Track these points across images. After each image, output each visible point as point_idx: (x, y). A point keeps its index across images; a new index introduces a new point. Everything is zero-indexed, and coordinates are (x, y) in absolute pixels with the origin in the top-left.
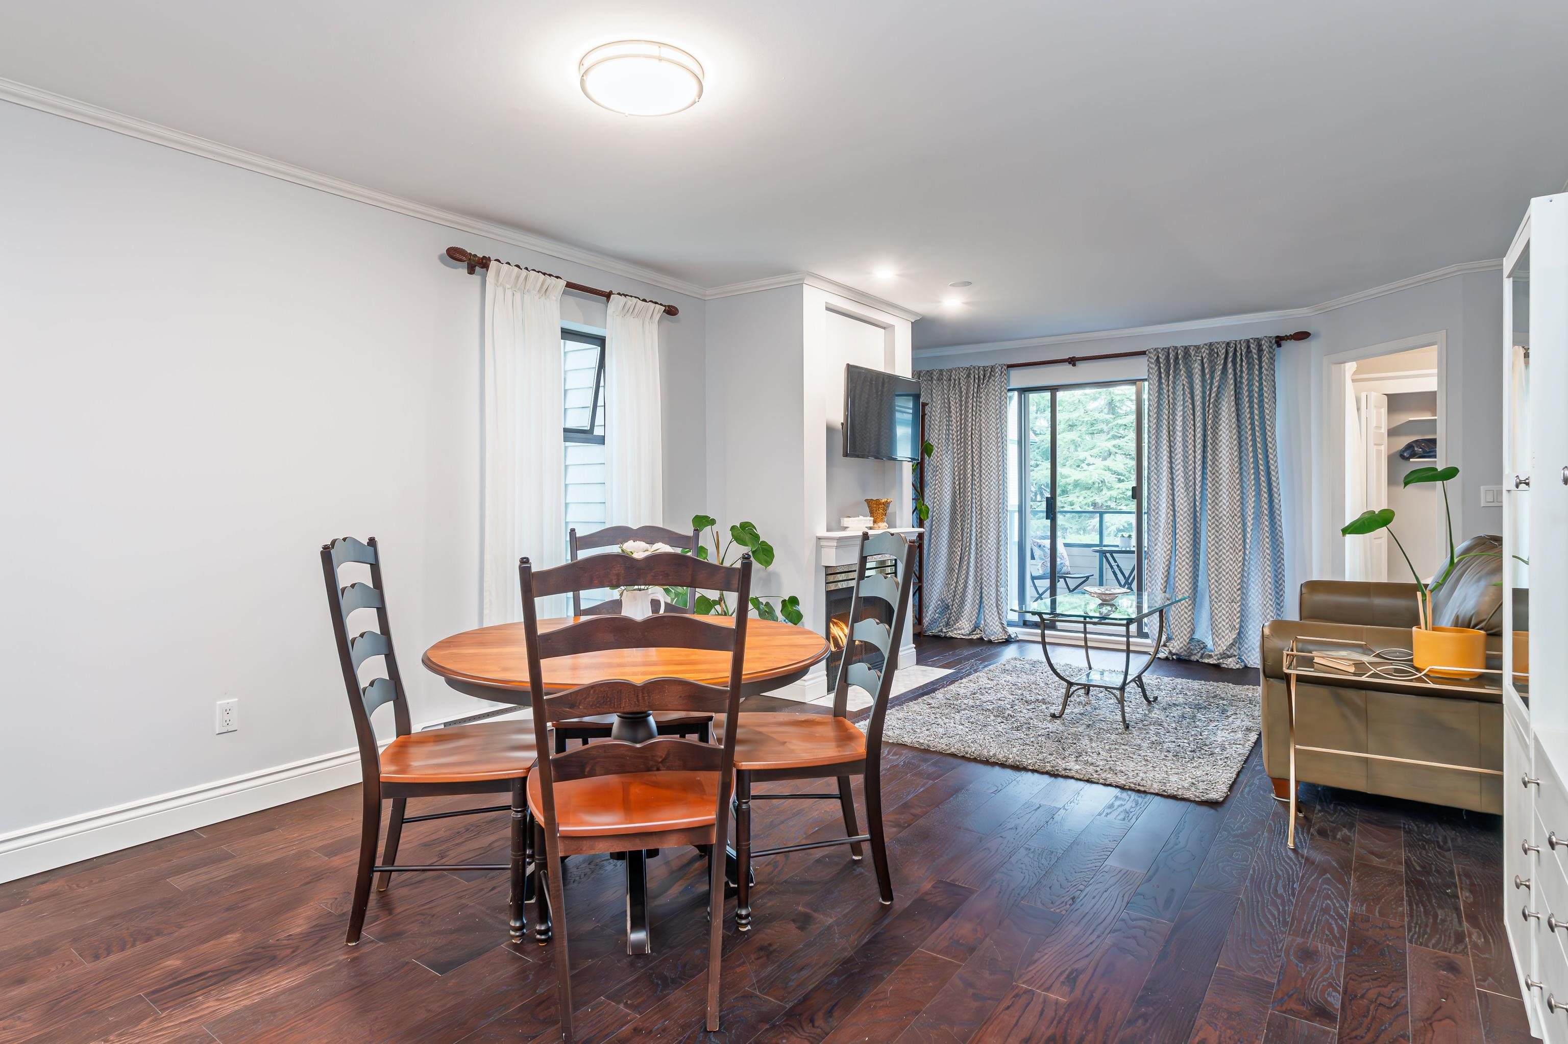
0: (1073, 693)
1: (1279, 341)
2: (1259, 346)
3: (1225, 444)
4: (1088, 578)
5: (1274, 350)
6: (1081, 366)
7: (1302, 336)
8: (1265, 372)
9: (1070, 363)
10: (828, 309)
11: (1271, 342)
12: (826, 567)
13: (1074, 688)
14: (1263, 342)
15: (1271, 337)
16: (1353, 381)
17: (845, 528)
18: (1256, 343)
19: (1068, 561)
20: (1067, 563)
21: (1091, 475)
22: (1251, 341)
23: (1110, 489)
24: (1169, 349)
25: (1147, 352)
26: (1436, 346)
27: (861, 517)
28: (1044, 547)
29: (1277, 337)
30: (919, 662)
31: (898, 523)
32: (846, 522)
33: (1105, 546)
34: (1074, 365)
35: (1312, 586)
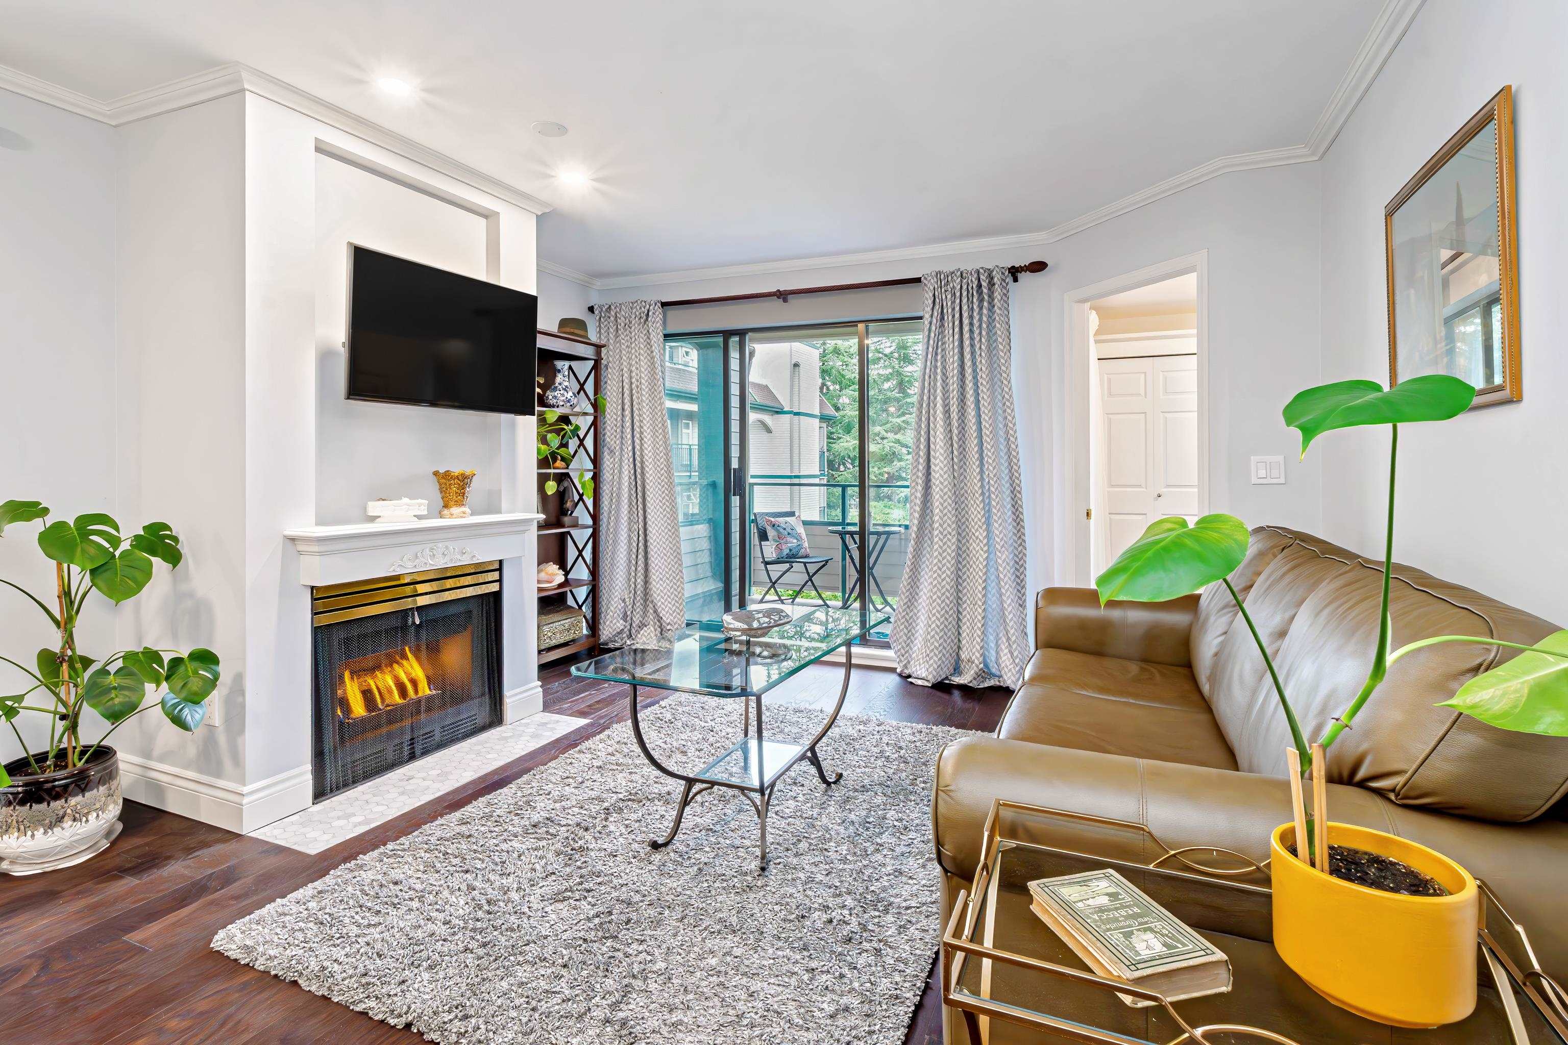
0: (693, 798)
1: (1014, 272)
2: (991, 278)
4: (827, 561)
5: (1007, 284)
6: (793, 301)
7: (1038, 267)
8: (998, 311)
9: (779, 298)
10: (318, 149)
11: (1003, 273)
12: (312, 588)
13: (697, 787)
14: (994, 273)
15: (1003, 268)
16: (1096, 342)
17: (373, 519)
18: (986, 274)
19: (806, 543)
20: (806, 545)
21: (884, 448)
22: (981, 271)
23: (900, 460)
26: (1196, 273)
27: (405, 500)
28: (779, 526)
29: (1013, 267)
30: (547, 706)
31: (504, 505)
32: (374, 508)
33: (849, 524)
34: (785, 300)
35: (1053, 595)
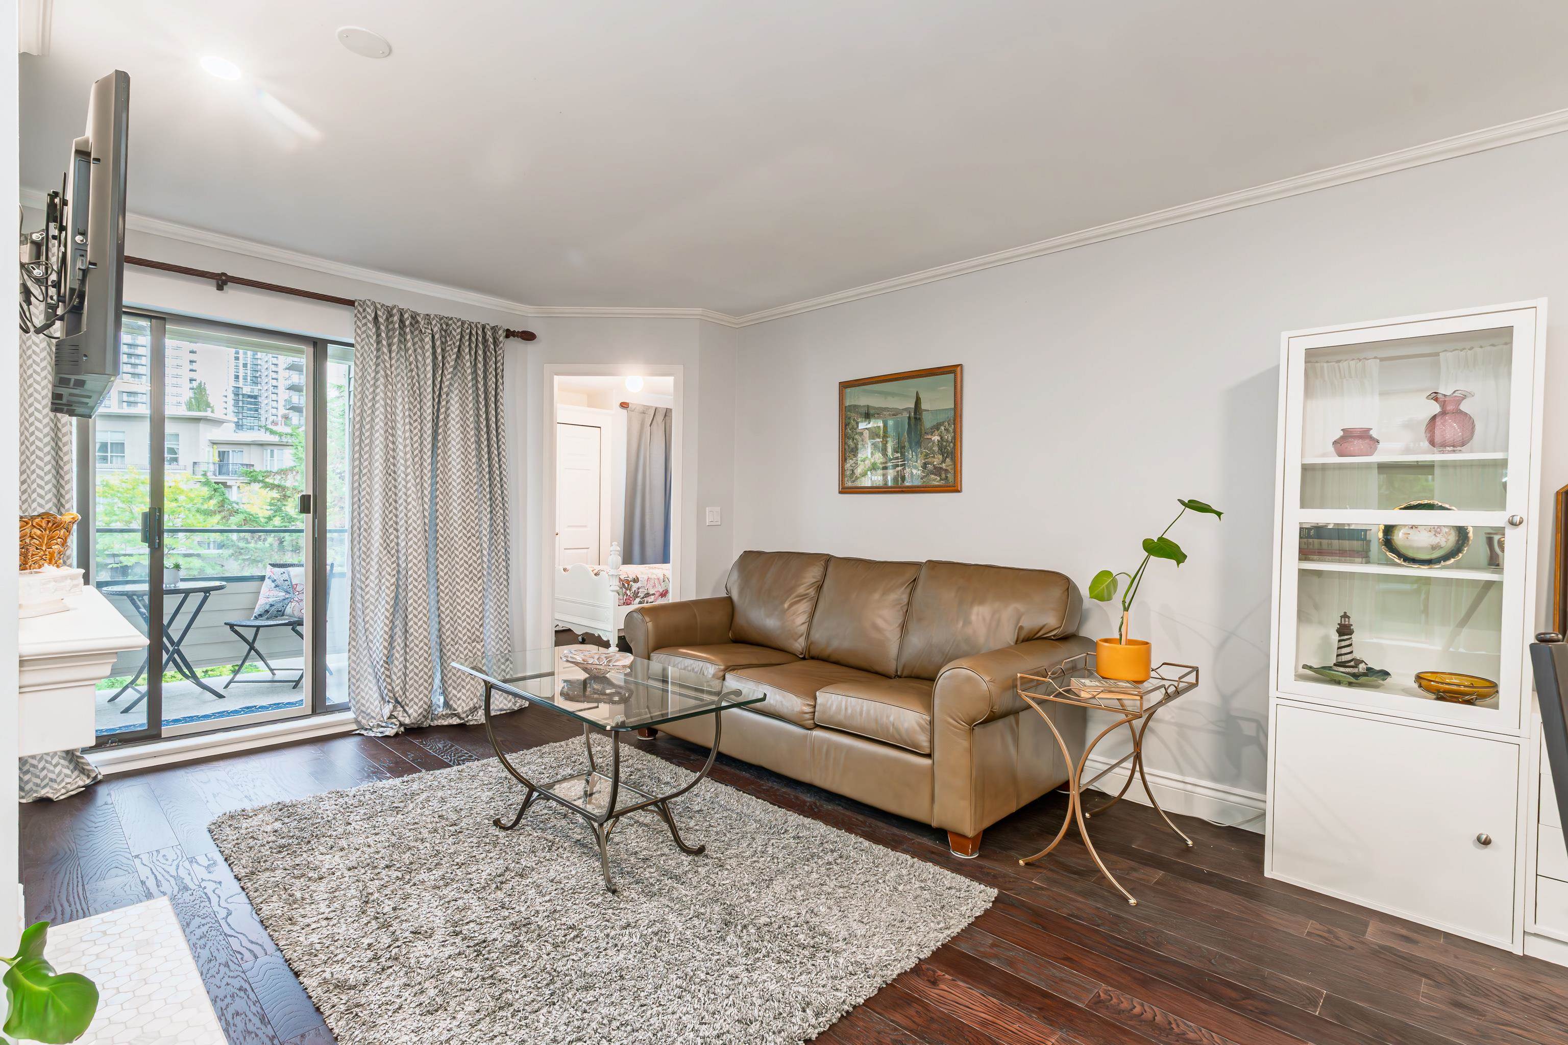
1: (506, 335)
3: (455, 447)
7: (528, 336)
14: (498, 331)
24: (392, 309)
25: (356, 304)
29: (507, 330)
